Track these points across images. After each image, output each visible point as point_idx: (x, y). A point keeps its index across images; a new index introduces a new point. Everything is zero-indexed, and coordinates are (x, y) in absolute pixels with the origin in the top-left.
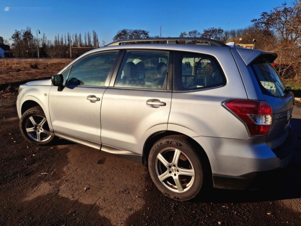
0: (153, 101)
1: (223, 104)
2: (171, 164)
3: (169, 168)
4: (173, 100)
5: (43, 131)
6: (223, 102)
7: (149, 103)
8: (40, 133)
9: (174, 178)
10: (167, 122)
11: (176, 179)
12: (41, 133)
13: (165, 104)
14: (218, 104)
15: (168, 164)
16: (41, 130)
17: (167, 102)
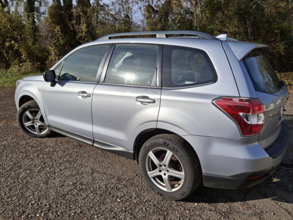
1: (214, 102)
2: (162, 163)
3: (159, 167)
5: (41, 123)
6: (213, 100)
7: (138, 100)
8: (37, 126)
9: (164, 177)
10: (156, 119)
11: (165, 179)
12: (39, 126)
13: (154, 102)
14: (209, 102)
15: (158, 163)
16: (39, 123)
17: (156, 99)
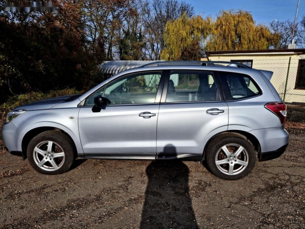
0: (212, 110)
1: (265, 106)
4: (230, 108)
6: (265, 105)
7: (208, 112)
10: (227, 124)
13: (223, 112)
14: (262, 107)
17: (225, 109)
